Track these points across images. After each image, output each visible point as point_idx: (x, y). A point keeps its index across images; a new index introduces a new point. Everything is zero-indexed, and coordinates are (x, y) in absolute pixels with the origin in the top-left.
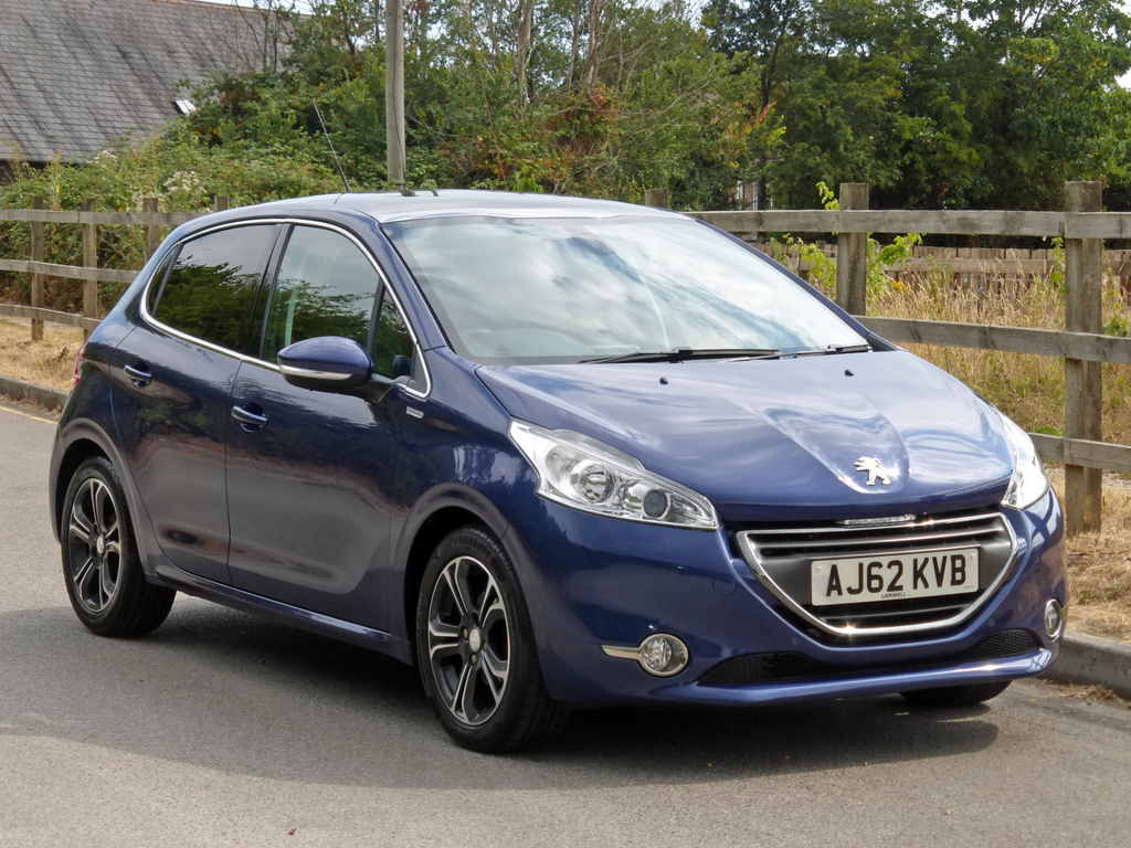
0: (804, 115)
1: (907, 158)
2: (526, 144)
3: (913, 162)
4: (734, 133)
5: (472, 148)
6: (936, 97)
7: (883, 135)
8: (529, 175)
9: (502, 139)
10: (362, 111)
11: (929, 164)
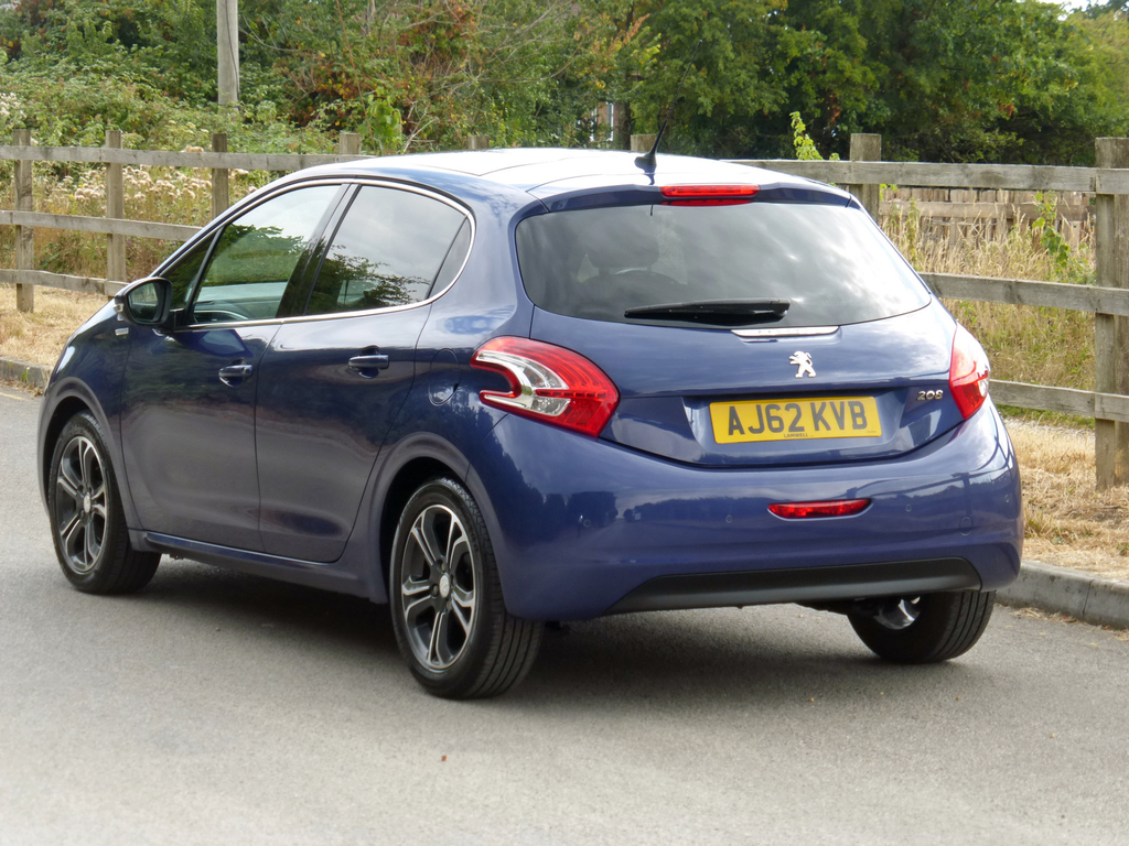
0: (677, 28)
1: (794, 78)
2: (376, 61)
3: (800, 83)
4: (601, 50)
5: (313, 65)
6: (826, 8)
7: (767, 52)
8: (383, 98)
9: (348, 55)
10: (187, 23)
11: (818, 86)
